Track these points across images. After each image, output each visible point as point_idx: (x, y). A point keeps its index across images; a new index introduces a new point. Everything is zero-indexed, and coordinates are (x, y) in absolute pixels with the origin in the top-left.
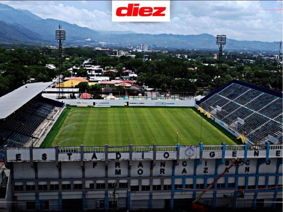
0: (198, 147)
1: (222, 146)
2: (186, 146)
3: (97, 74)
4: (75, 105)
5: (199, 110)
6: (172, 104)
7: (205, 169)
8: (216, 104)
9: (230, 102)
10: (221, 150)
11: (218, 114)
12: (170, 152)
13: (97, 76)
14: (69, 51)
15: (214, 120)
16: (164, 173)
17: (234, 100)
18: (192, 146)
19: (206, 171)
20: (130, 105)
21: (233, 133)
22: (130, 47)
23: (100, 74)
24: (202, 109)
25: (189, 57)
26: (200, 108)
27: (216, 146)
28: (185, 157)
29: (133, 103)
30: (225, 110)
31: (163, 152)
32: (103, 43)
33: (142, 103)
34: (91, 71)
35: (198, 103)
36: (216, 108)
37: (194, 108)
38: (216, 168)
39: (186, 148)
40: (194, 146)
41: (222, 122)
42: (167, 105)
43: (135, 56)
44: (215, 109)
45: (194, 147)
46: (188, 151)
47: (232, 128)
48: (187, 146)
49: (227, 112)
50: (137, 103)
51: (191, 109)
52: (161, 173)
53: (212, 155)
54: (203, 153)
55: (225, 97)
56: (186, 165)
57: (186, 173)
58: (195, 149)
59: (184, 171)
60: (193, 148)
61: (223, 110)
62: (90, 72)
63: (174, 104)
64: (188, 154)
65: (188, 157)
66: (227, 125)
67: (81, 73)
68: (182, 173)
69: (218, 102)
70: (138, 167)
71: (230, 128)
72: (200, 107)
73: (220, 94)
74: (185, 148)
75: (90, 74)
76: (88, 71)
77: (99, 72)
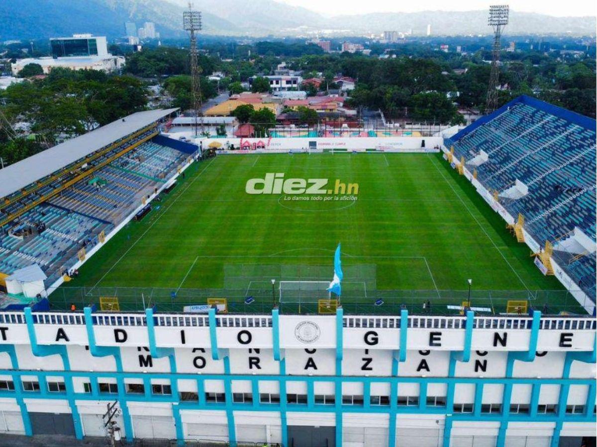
3: (289, 86)
7: (365, 362)
8: (481, 145)
9: (508, 142)
13: (289, 89)
15: (471, 180)
16: (259, 367)
17: (515, 140)
19: (368, 367)
20: (318, 147)
23: (295, 86)
24: (453, 155)
25: (463, 49)
26: (449, 155)
29: (324, 144)
31: (237, 328)
33: (340, 144)
34: (280, 81)
35: (446, 142)
36: (480, 155)
43: (370, 51)
44: (476, 157)
46: (303, 328)
50: (331, 144)
52: (251, 368)
53: (370, 340)
55: (500, 133)
56: (313, 351)
57: (316, 368)
59: (311, 363)
61: (491, 160)
62: (277, 83)
64: (302, 336)
68: (306, 368)
69: (485, 142)
70: (194, 351)
72: (450, 151)
75: (279, 86)
76: (274, 82)
77: (292, 82)
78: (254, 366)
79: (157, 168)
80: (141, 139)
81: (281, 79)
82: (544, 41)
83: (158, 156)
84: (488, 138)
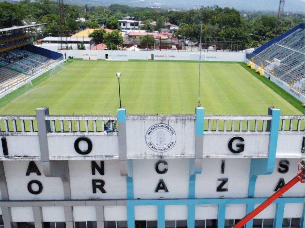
0: (188, 123)
1: (269, 118)
2: (149, 118)
3: (133, 27)
4: (81, 58)
5: (249, 65)
6: (213, 57)
7: (220, 182)
8: (274, 56)
9: (295, 52)
10: (264, 133)
11: (276, 70)
12: (94, 135)
13: (133, 29)
14: (113, 7)
15: (269, 78)
16: (104, 192)
17: (300, 50)
18: (168, 118)
19: (224, 187)
20: (155, 58)
21: (297, 97)
22: (187, 8)
23: (136, 27)
24: (254, 64)
26: (251, 63)
27: (248, 118)
28: (146, 154)
29: (159, 56)
30: (287, 64)
31: (72, 134)
32: (157, 4)
33: (171, 56)
34: (126, 24)
35: (248, 56)
36: (274, 62)
37: (243, 64)
38: (253, 179)
39: (149, 123)
40: (174, 118)
41: (282, 81)
42: (206, 60)
44: (271, 64)
45: (176, 121)
46: (155, 133)
47: (296, 90)
48: (152, 118)
49: (289, 67)
50: (165, 56)
51: (239, 65)
52: (94, 192)
53: (235, 147)
54: (206, 139)
55: (287, 47)
56: (165, 171)
57: (167, 191)
58: (178, 127)
59: (161, 186)
60: (172, 125)
61: (283, 64)
62: (124, 25)
63: (216, 57)
64: (154, 143)
65: (156, 153)
66: (288, 84)
67: (110, 25)
68: (157, 191)
69: (277, 54)
70: (28, 174)
71: (293, 89)
72: (251, 61)
73: (280, 44)
74: (143, 124)
75: (125, 27)
76: (122, 24)
77: (135, 25)
78: (98, 190)
79: (28, 66)
80: (15, 45)
81: (126, 22)
82: (298, 13)
83: (29, 59)
84: (279, 51)
